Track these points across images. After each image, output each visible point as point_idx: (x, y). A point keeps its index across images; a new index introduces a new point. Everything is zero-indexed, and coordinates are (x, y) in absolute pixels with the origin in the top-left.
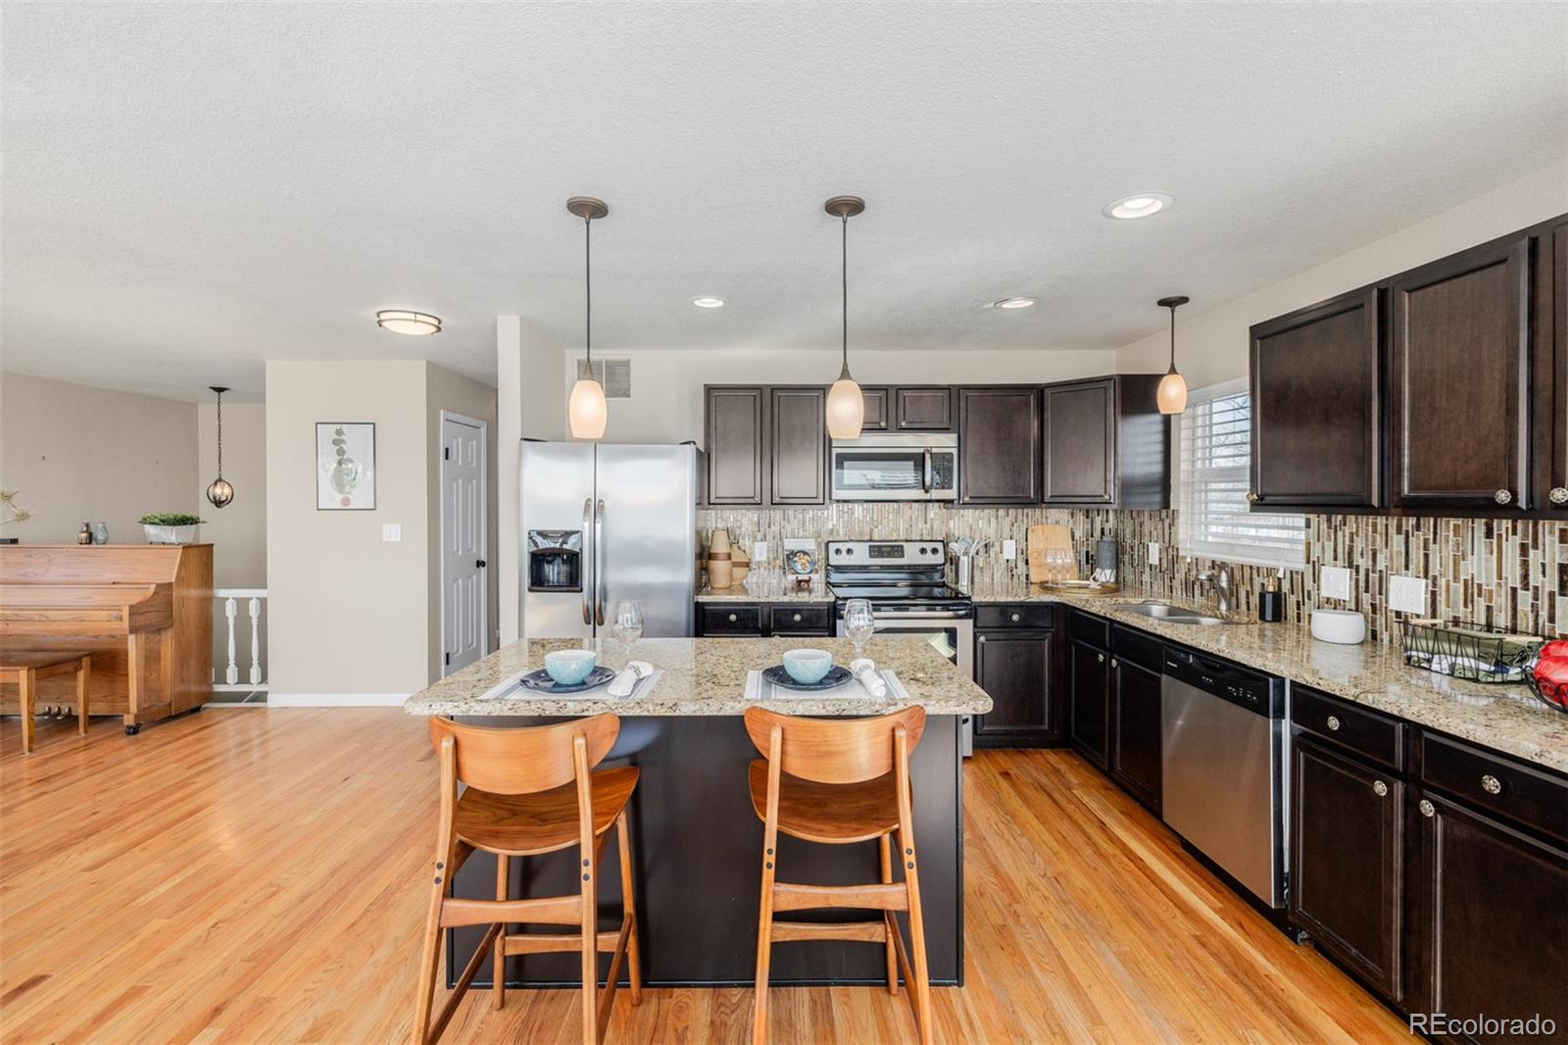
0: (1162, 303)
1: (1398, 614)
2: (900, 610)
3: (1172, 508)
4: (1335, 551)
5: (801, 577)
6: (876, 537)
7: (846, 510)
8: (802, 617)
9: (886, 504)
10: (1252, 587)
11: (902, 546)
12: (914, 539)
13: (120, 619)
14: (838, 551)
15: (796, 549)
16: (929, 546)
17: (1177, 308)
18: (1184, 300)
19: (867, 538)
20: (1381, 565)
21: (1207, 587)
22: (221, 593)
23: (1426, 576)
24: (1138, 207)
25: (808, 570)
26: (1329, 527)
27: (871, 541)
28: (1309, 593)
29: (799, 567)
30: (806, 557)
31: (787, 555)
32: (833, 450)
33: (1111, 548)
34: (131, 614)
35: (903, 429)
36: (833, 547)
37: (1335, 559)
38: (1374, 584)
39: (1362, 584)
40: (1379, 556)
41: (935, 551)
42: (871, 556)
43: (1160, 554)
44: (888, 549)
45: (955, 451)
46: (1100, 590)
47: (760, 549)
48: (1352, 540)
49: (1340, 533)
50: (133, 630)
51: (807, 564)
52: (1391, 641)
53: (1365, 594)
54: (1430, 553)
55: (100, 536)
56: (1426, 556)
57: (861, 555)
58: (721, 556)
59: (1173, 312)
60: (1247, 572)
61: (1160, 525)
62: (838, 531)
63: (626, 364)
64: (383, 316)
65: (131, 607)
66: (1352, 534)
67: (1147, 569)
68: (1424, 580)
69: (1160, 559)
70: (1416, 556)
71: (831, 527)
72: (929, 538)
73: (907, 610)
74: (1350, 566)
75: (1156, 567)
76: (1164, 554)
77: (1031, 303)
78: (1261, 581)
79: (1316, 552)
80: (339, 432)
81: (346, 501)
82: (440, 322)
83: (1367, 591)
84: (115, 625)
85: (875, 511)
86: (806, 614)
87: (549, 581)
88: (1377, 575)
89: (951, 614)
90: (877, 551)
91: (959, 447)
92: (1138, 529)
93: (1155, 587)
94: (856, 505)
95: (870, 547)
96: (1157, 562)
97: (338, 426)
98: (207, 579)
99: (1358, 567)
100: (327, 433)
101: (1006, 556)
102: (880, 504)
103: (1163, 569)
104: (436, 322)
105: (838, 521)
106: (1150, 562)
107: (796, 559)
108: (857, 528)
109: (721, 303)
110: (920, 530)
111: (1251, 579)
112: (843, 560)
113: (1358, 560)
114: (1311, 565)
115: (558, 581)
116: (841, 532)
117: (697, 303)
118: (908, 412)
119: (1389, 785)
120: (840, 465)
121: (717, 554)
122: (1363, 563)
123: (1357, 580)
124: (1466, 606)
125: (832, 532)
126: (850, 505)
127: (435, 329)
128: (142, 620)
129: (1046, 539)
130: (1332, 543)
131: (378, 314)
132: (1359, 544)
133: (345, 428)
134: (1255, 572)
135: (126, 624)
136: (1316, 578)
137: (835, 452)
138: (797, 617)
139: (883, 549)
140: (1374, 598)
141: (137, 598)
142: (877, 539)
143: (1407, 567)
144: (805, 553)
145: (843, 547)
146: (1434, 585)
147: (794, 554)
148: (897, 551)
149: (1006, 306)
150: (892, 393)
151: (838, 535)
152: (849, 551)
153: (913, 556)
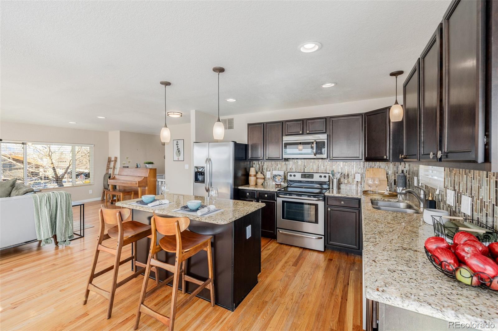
0: (392, 74)
2: (298, 196)
4: (451, 182)
5: (277, 183)
6: (306, 171)
7: (295, 161)
8: (268, 195)
9: (310, 160)
11: (313, 175)
12: (319, 172)
13: (137, 184)
14: (291, 175)
15: (277, 174)
16: (323, 175)
17: (398, 76)
18: (401, 72)
19: (303, 171)
20: (461, 190)
22: (158, 180)
23: (471, 196)
25: (280, 181)
26: (449, 171)
27: (304, 172)
28: (445, 201)
29: (277, 180)
30: (280, 177)
31: (273, 176)
32: (283, 142)
33: (403, 179)
34: (139, 183)
35: (308, 134)
36: (289, 174)
37: (451, 186)
39: (457, 199)
40: (460, 185)
41: (325, 177)
42: (302, 178)
43: (418, 182)
44: (308, 175)
45: (326, 141)
46: (388, 195)
47: (268, 174)
50: (139, 186)
51: (280, 179)
53: (457, 204)
54: (472, 184)
55: (139, 166)
56: (471, 186)
57: (298, 177)
58: (252, 176)
59: (396, 78)
60: (432, 190)
62: (293, 169)
63: (233, 119)
64: (169, 113)
65: (139, 182)
66: (455, 174)
68: (470, 198)
71: (290, 167)
72: (325, 172)
73: (301, 196)
79: (446, 183)
80: (177, 142)
81: (178, 159)
82: (182, 114)
83: (458, 202)
84: (136, 185)
85: (306, 162)
86: (269, 194)
87: (199, 180)
88: (460, 195)
89: (316, 199)
90: (304, 176)
91: (327, 139)
94: (299, 160)
95: (302, 174)
97: (177, 141)
98: (155, 176)
99: (456, 190)
100: (175, 142)
101: (356, 180)
102: (307, 160)
104: (181, 114)
105: (293, 165)
106: (415, 185)
107: (276, 177)
108: (299, 168)
109: (235, 100)
110: (322, 169)
112: (292, 178)
113: (456, 187)
114: (445, 189)
115: (202, 180)
116: (294, 169)
117: (228, 100)
118: (310, 127)
120: (285, 147)
121: (251, 175)
124: (481, 212)
125: (291, 169)
126: (297, 160)
127: (181, 116)
128: (141, 185)
129: (374, 174)
130: (450, 178)
131: (168, 113)
133: (178, 141)
135: (138, 185)
136: (446, 195)
137: (284, 142)
138: (266, 196)
139: (306, 175)
141: (140, 179)
142: (306, 172)
143: (467, 191)
144: (280, 176)
145: (293, 174)
146: (473, 201)
147: (276, 176)
148: (311, 176)
149: (324, 86)
150: (305, 121)
151: (293, 170)
152: (294, 176)
153: (316, 178)
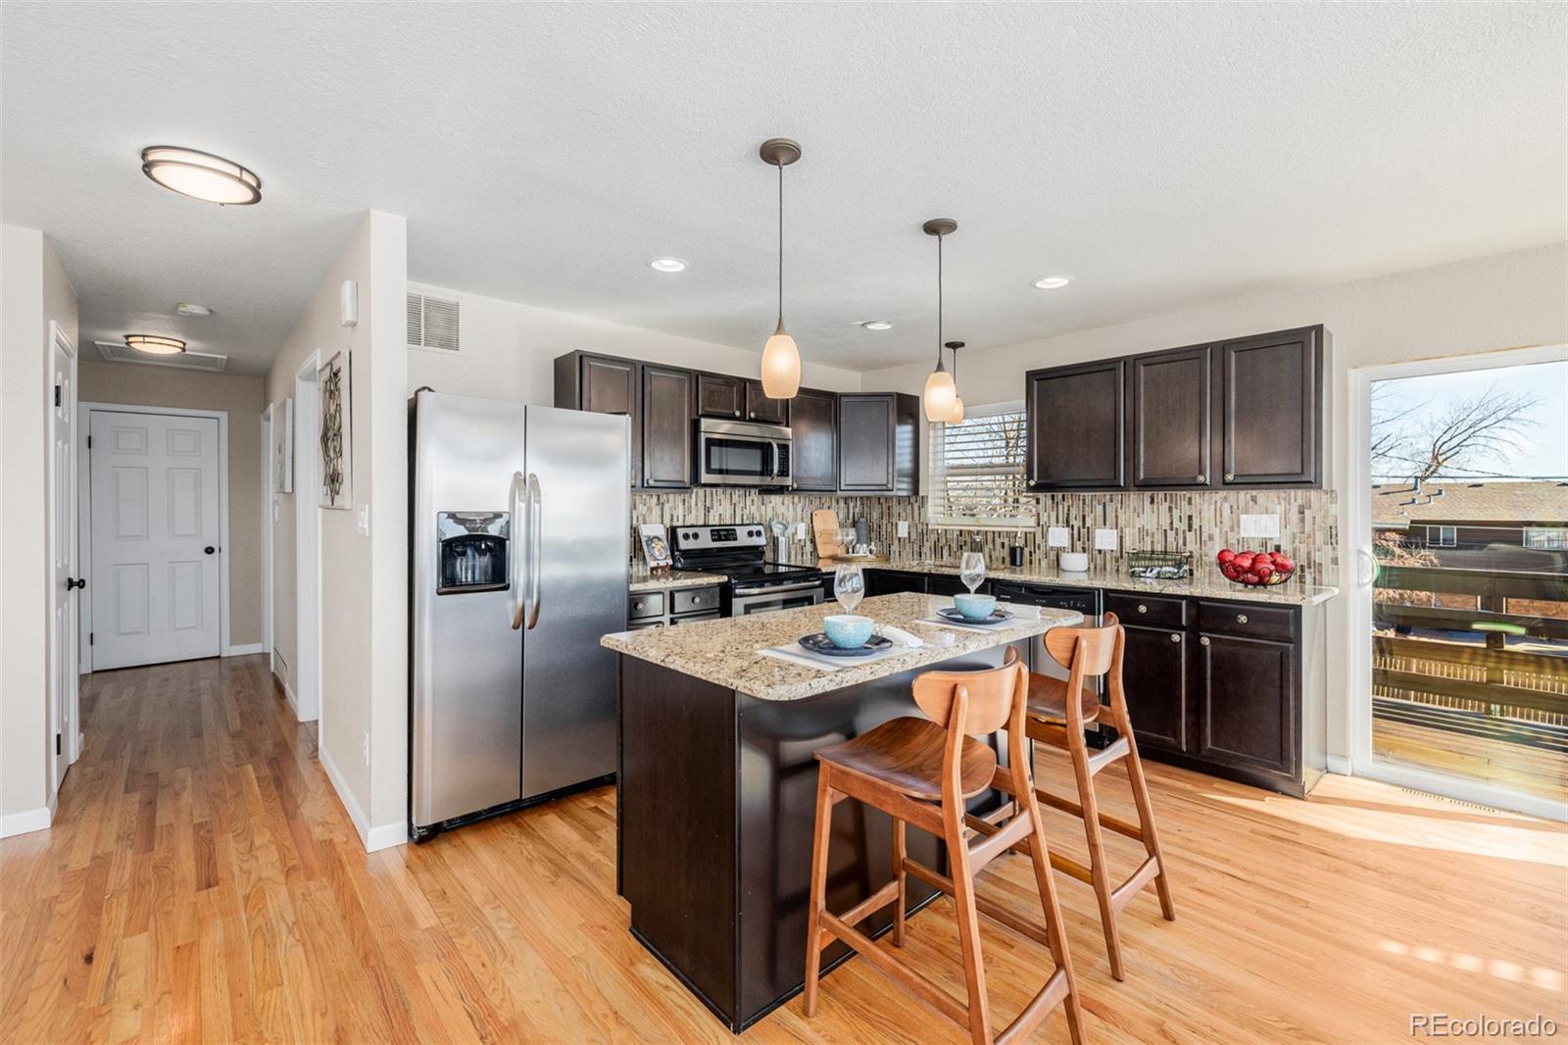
0: (949, 345)
1: (1100, 551)
3: (921, 494)
4: (1057, 517)
5: (660, 565)
10: (994, 545)
11: (734, 530)
12: (746, 522)
14: (686, 536)
15: (651, 535)
16: (754, 530)
17: (957, 350)
18: (962, 345)
20: (1089, 523)
21: (955, 549)
23: (1117, 528)
24: (1054, 282)
25: (665, 557)
26: (1053, 503)
28: (1039, 545)
29: (655, 554)
30: (662, 543)
31: (646, 541)
32: (701, 434)
35: (751, 420)
36: (681, 532)
37: (1058, 522)
38: (1084, 535)
39: (1076, 536)
40: (1087, 518)
41: (758, 534)
42: (712, 540)
43: (909, 528)
44: (725, 532)
45: (790, 443)
48: (1069, 510)
49: (1060, 507)
51: (663, 551)
52: (1095, 568)
53: (1078, 543)
54: (1119, 515)
56: (1117, 516)
57: (705, 541)
60: (990, 538)
61: (909, 507)
63: (452, 309)
66: (1069, 507)
67: (896, 542)
68: (1115, 531)
69: (909, 533)
70: (1110, 516)
74: (1068, 526)
75: (905, 539)
76: (913, 530)
77: (889, 327)
78: (1002, 541)
79: (1044, 519)
83: (1079, 540)
88: (1086, 530)
89: (810, 584)
90: (716, 534)
92: (885, 512)
93: (904, 554)
95: (712, 531)
96: (906, 535)
99: (1073, 526)
101: (799, 536)
103: (912, 540)
106: (900, 535)
107: (654, 545)
111: (994, 540)
112: (693, 545)
113: (1073, 522)
114: (1040, 528)
118: (754, 404)
119: (1180, 635)
120: (708, 450)
122: (1077, 523)
123: (1073, 534)
124: (1140, 542)
129: (825, 521)
130: (1055, 512)
131: (149, 149)
132: (1073, 512)
134: (997, 535)
136: (1044, 536)
139: (722, 533)
140: (1084, 543)
143: (1105, 524)
144: (660, 539)
145: (690, 531)
146: (1122, 532)
147: (651, 539)
148: (731, 534)
149: (870, 327)
152: (696, 536)
153: (743, 539)
